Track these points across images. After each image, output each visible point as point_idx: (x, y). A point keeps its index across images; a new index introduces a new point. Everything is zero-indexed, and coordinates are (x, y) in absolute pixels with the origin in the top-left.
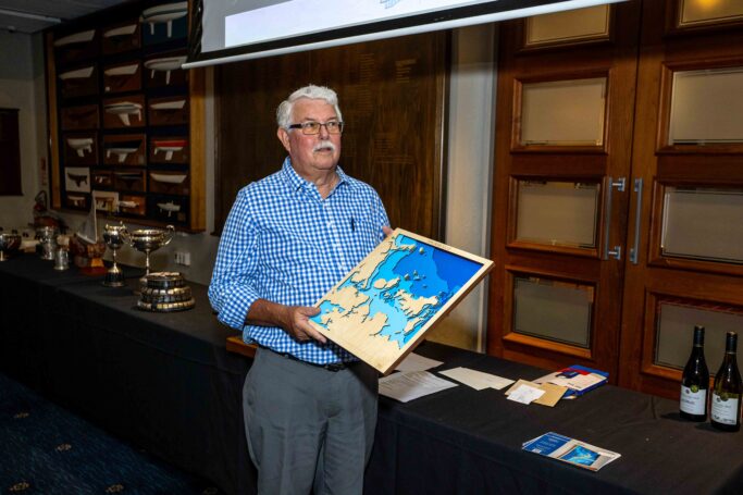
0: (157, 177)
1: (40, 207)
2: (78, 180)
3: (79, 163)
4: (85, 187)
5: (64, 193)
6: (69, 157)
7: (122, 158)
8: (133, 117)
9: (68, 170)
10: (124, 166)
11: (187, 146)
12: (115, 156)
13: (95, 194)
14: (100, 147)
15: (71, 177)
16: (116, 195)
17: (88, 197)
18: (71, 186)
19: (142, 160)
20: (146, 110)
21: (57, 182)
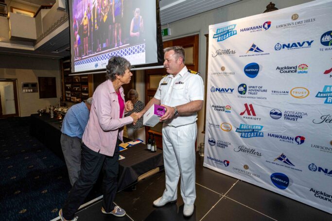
0: (83, 94)
1: (61, 100)
2: (68, 94)
3: (68, 90)
4: (70, 96)
5: (66, 97)
6: (66, 89)
7: (77, 89)
8: (78, 80)
9: (67, 92)
10: (77, 91)
11: (88, 87)
12: (75, 89)
13: (72, 97)
14: (72, 87)
15: (67, 93)
16: (76, 98)
17: (70, 98)
18: (67, 95)
19: (80, 90)
20: (81, 78)
21: (64, 94)
